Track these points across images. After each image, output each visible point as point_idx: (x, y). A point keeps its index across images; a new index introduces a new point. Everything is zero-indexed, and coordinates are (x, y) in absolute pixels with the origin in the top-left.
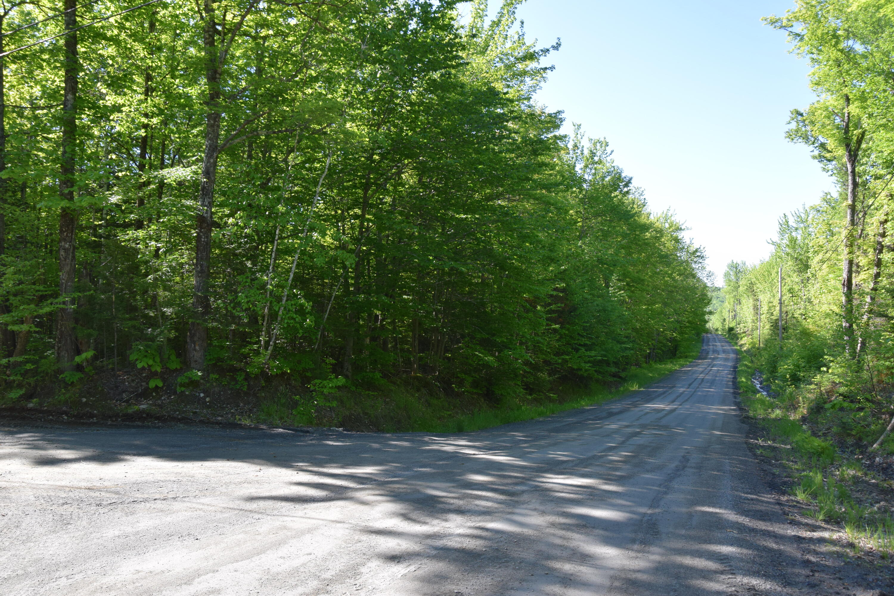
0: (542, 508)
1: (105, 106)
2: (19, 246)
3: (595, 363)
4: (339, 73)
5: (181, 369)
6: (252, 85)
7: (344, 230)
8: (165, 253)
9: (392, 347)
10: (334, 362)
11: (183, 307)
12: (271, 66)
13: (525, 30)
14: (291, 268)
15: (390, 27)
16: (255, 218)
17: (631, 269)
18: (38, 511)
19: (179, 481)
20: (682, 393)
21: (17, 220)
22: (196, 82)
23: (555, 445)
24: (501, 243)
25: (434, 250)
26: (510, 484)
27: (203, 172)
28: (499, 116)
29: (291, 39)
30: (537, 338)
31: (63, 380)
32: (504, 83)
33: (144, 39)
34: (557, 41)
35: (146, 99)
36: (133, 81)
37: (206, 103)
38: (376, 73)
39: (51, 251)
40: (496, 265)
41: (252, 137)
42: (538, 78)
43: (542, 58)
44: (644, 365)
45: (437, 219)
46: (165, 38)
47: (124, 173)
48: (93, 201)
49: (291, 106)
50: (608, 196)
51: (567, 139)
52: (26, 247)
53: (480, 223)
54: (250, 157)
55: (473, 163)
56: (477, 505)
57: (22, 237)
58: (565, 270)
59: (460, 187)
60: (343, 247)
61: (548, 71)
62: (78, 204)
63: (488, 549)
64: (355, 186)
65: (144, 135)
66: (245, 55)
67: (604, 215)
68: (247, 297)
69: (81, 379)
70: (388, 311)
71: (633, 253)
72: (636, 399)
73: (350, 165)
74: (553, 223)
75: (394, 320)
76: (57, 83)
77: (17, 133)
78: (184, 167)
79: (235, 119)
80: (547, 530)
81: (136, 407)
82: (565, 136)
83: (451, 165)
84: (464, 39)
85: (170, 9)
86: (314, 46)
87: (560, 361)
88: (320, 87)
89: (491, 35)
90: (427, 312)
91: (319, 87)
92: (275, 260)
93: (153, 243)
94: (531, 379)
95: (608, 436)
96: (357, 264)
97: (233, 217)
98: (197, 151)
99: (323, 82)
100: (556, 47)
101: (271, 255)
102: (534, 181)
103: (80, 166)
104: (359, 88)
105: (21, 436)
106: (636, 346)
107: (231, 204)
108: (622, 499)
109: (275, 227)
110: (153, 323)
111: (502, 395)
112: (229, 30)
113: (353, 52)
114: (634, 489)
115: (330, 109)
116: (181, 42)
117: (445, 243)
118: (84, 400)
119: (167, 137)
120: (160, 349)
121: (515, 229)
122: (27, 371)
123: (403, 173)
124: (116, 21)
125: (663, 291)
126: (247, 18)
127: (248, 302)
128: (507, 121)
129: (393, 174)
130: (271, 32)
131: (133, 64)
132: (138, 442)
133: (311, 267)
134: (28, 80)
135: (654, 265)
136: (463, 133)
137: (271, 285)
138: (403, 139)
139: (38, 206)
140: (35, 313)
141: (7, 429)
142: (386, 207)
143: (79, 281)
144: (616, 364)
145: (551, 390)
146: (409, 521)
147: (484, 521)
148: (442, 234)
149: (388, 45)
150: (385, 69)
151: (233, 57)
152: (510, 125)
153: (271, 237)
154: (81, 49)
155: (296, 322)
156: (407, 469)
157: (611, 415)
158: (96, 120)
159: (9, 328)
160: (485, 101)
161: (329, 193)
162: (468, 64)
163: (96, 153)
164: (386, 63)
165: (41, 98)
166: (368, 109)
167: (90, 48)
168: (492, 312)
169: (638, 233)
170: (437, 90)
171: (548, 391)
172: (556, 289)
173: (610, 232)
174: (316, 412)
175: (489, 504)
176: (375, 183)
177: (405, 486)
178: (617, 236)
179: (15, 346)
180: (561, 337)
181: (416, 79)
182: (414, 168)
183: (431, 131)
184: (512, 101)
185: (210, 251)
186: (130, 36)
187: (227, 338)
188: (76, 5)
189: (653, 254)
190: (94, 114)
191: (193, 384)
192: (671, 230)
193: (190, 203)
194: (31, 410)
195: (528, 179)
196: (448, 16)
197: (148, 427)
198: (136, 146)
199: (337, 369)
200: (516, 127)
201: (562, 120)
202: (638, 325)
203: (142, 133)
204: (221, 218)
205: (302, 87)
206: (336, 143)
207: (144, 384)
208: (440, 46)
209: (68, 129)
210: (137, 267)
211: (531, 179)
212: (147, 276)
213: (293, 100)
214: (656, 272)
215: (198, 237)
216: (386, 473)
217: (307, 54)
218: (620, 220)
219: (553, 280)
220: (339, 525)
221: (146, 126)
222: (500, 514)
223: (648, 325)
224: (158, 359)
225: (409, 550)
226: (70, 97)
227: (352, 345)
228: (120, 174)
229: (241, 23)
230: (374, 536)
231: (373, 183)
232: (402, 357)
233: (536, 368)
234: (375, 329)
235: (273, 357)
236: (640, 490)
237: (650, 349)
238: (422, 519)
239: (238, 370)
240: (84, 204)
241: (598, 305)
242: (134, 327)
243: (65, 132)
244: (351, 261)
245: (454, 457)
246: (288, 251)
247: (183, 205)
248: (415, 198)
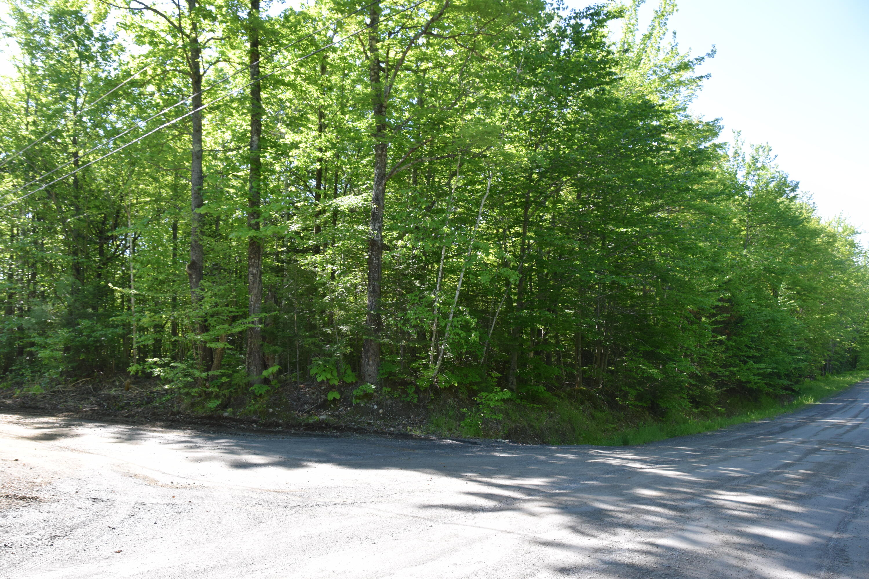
0: (714, 525)
1: (285, 144)
2: (215, 272)
3: (764, 376)
4: (496, 98)
5: (357, 382)
6: (416, 115)
7: (506, 247)
8: (339, 275)
9: (555, 361)
10: (499, 375)
11: (358, 325)
12: (431, 96)
13: (677, 40)
14: (456, 286)
15: (542, 49)
16: (423, 239)
17: (801, 277)
18: (235, 510)
19: (357, 488)
20: (865, 408)
21: (212, 250)
22: (364, 117)
23: (725, 460)
24: (661, 254)
25: (596, 265)
26: (680, 500)
27: (373, 199)
28: (655, 128)
29: (449, 69)
30: (702, 350)
31: (253, 392)
32: (659, 95)
33: (317, 81)
34: (712, 48)
35: (320, 135)
36: (308, 120)
37: (374, 135)
38: (532, 96)
39: (240, 277)
40: (658, 278)
41: (417, 164)
42: (693, 87)
43: (697, 67)
44: (819, 377)
45: (597, 234)
46: (335, 79)
47: (302, 203)
48: (277, 230)
49: (452, 132)
50: (773, 202)
51: (727, 146)
52: (220, 273)
53: (641, 236)
54: (415, 182)
55: (631, 177)
56: (645, 520)
57: (216, 265)
58: (730, 280)
59: (619, 201)
60: (505, 264)
61: (704, 80)
62: (263, 233)
63: (658, 566)
64: (515, 206)
65: (319, 167)
66: (407, 88)
67: (770, 222)
68: (415, 314)
69: (267, 391)
70: (551, 325)
71: (803, 260)
72: (813, 414)
73: (510, 185)
74: (716, 232)
75: (557, 334)
76: (245, 127)
77: (212, 173)
78: (355, 194)
79: (401, 148)
80: (721, 549)
81: (316, 418)
82: (725, 144)
83: (609, 180)
84: (617, 55)
85: (339, 52)
86: (470, 75)
87: (727, 373)
88: (479, 112)
89: (643, 49)
90: (590, 326)
91: (477, 112)
92: (442, 278)
93: (329, 266)
94: (697, 393)
95: (783, 452)
96: (521, 280)
97: (402, 240)
98: (366, 180)
99: (482, 107)
100: (712, 54)
101: (437, 274)
102: (694, 191)
103: (264, 199)
104: (516, 110)
105: (219, 441)
106: (810, 357)
107: (399, 227)
108: (803, 520)
109: (440, 248)
110: (330, 339)
111: (667, 408)
112: (392, 67)
113: (508, 77)
114: (815, 510)
115: (489, 133)
116: (349, 81)
117: (607, 257)
118: (271, 410)
119: (339, 168)
120: (337, 364)
121: (677, 241)
122: (223, 384)
123: (562, 190)
124: (293, 68)
125: (839, 298)
126: (408, 54)
127: (416, 319)
128: (664, 132)
129: (552, 192)
130: (430, 65)
131: (307, 105)
132: (318, 450)
133: (476, 285)
134: (221, 127)
135: (827, 272)
136: (620, 148)
137: (438, 302)
138: (560, 157)
139: (230, 237)
140: (229, 332)
141: (207, 435)
142: (546, 224)
143: (265, 302)
144: (788, 376)
145: (718, 403)
146: (578, 534)
147: (653, 537)
148: (602, 248)
149: (542, 67)
150: (540, 90)
151: (396, 91)
152: (667, 136)
153: (436, 256)
154: (263, 95)
155: (461, 338)
156: (574, 481)
157: (784, 430)
158: (277, 158)
159: (208, 345)
160: (640, 115)
161: (490, 213)
162: (621, 79)
163: (277, 187)
164: (541, 85)
165: (232, 140)
166: (525, 130)
167: (271, 94)
168: (656, 325)
169: (807, 239)
170: (591, 107)
171: (715, 404)
172: (721, 300)
173: (777, 239)
174: (482, 424)
175: (658, 519)
176: (535, 202)
177: (572, 499)
178: (785, 242)
179: (212, 361)
180: (727, 349)
181: (571, 98)
182: (573, 185)
183: (588, 148)
184: (668, 112)
185: (381, 273)
186: (305, 80)
187: (397, 353)
188: (259, 58)
189: (825, 260)
190: (276, 151)
191: (368, 396)
192: (845, 234)
193: (361, 228)
194: (226, 418)
195: (687, 190)
196: (599, 34)
197: (327, 436)
198: (311, 178)
199: (502, 382)
200: (673, 138)
201: (720, 128)
202: (811, 336)
203: (317, 166)
204: (390, 241)
205: (462, 114)
206: (496, 165)
207: (323, 396)
208: (593, 64)
209: (254, 167)
210: (316, 289)
211: (691, 190)
212: (325, 297)
213: (454, 126)
214: (829, 280)
215: (370, 259)
216: (553, 485)
217: (465, 82)
218: (787, 226)
219: (718, 290)
220: (508, 535)
221: (320, 160)
222: (670, 531)
223: (823, 335)
224: (335, 373)
225: (578, 563)
226: (255, 138)
227: (516, 358)
228: (299, 205)
229: (403, 59)
230: (543, 547)
231: (532, 202)
232: (566, 371)
233: (702, 380)
234: (538, 343)
235: (441, 370)
236: (823, 511)
237: (825, 360)
238: (590, 532)
239: (409, 384)
240: (269, 233)
241: (766, 315)
242: (313, 343)
243: (252, 169)
244: (514, 277)
245: (621, 470)
246: (453, 270)
247: (355, 231)
248: (575, 214)
